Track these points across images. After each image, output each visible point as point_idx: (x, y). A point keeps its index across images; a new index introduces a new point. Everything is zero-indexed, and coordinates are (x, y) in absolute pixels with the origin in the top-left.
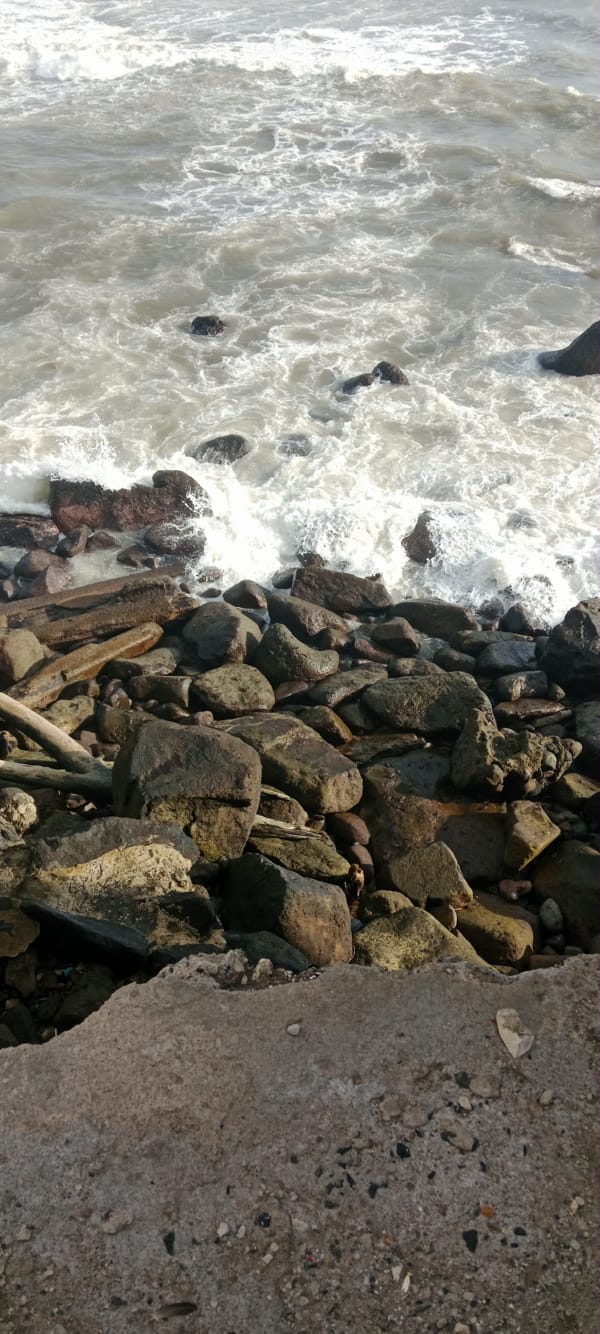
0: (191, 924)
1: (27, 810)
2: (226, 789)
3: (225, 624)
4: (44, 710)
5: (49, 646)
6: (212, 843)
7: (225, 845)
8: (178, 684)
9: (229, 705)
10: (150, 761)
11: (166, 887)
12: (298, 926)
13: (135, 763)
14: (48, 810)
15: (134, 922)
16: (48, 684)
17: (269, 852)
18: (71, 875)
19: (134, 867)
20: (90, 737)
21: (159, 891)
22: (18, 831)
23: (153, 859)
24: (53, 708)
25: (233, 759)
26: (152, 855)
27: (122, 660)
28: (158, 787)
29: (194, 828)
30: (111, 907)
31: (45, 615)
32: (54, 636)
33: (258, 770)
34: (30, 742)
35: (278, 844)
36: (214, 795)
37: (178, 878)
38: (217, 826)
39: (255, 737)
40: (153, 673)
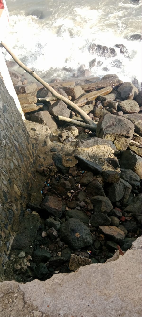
0: (113, 166)
1: (76, 132)
2: (125, 133)
3: (129, 88)
4: (82, 107)
5: (84, 91)
6: (119, 146)
7: (122, 147)
8: (115, 104)
9: (127, 110)
10: (106, 124)
11: (108, 156)
12: (139, 170)
13: (103, 124)
14: (81, 132)
15: (99, 163)
16: (83, 101)
17: (133, 150)
18: (85, 150)
19: (100, 150)
20: (92, 115)
21: (106, 157)
22: (74, 137)
23: (105, 149)
24: (84, 107)
25: (127, 126)
26: (105, 148)
27: (101, 96)
28: (108, 131)
29: (115, 142)
30: (94, 159)
31: (84, 82)
32: (86, 88)
33: (133, 129)
34: (78, 115)
35: (136, 148)
36: (121, 134)
37: (111, 154)
38: (121, 142)
39: (133, 120)
40: (109, 100)
